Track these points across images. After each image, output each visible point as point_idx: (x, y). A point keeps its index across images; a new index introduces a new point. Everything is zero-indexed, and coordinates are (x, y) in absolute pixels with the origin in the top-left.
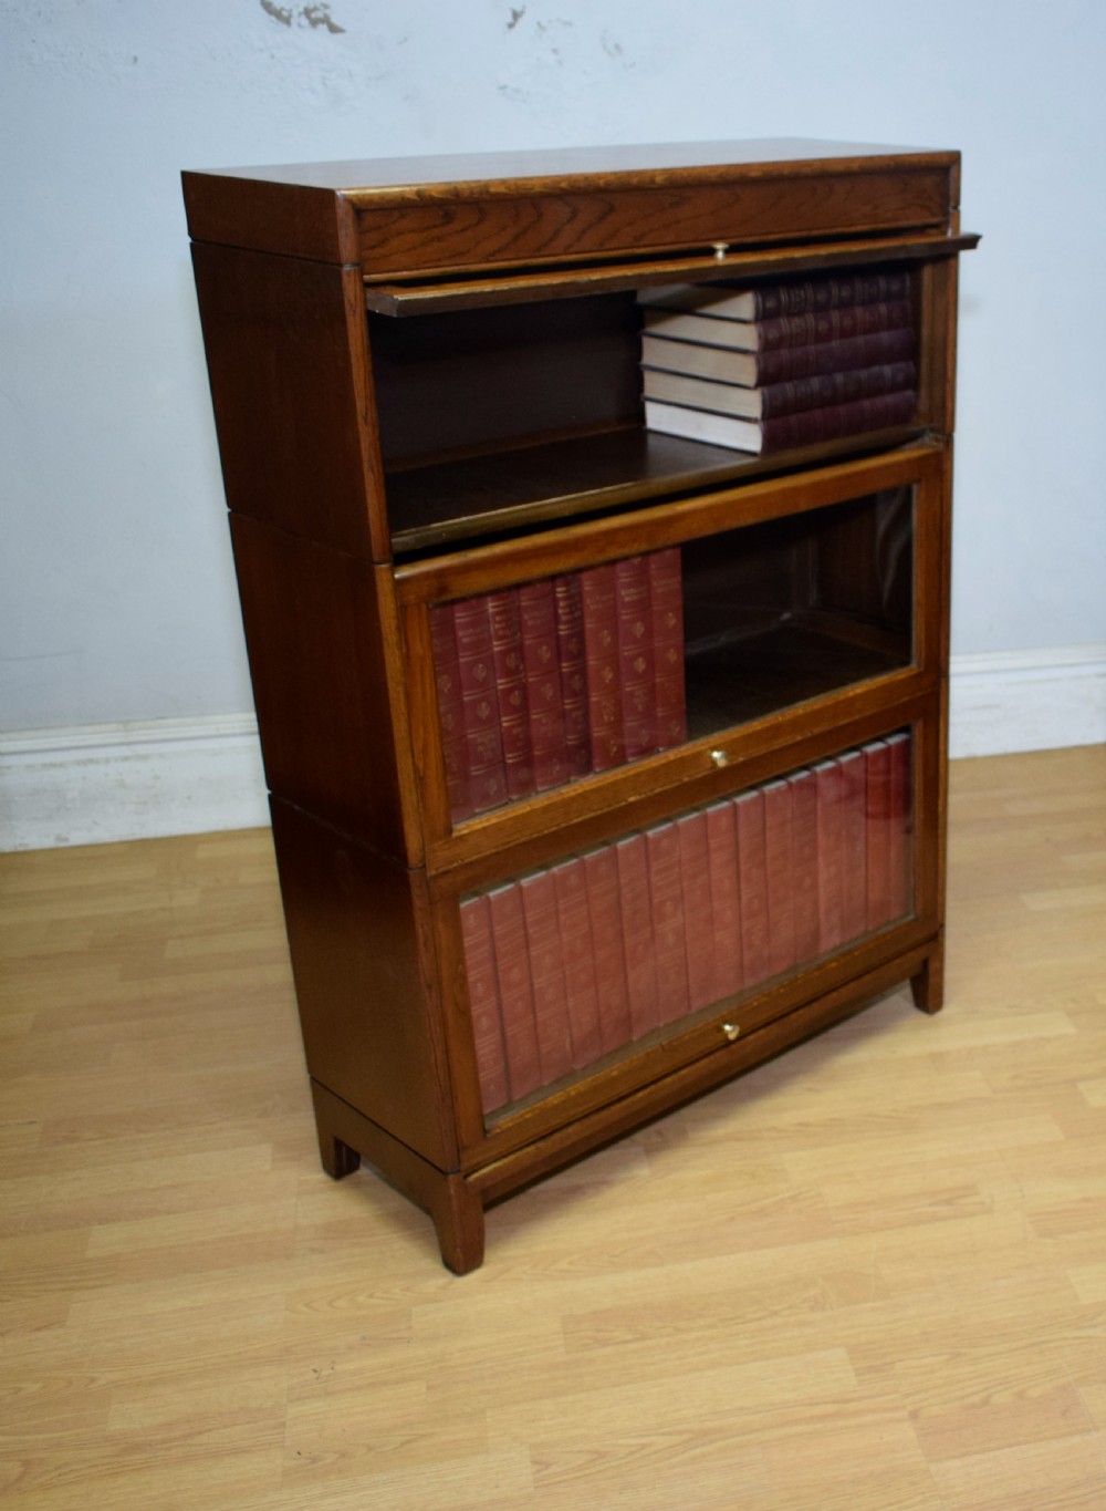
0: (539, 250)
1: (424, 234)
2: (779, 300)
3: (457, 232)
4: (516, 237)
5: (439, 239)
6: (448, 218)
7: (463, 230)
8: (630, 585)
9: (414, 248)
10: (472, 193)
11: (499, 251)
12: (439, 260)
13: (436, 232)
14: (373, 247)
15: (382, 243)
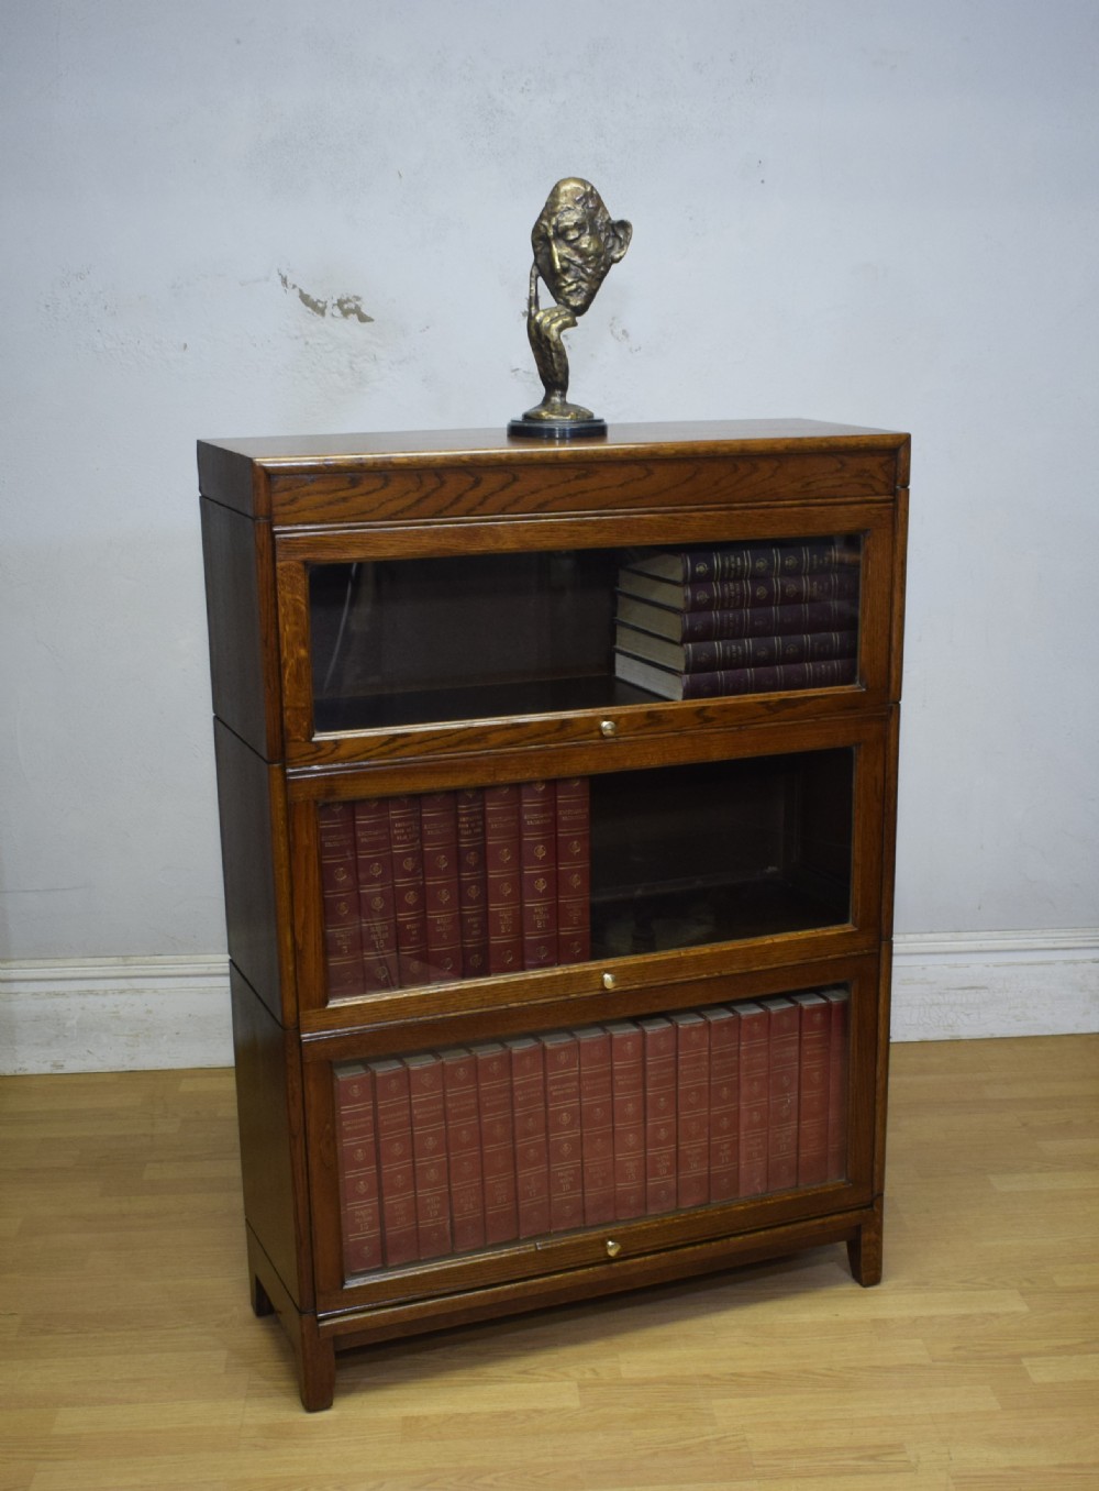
0: (441, 511)
1: (330, 496)
2: (711, 565)
3: (362, 495)
4: (419, 501)
5: (345, 499)
6: (354, 483)
7: (368, 493)
8: (535, 810)
9: (322, 507)
10: (375, 464)
11: (402, 511)
12: (344, 517)
13: (342, 494)
14: (283, 505)
15: (293, 501)
